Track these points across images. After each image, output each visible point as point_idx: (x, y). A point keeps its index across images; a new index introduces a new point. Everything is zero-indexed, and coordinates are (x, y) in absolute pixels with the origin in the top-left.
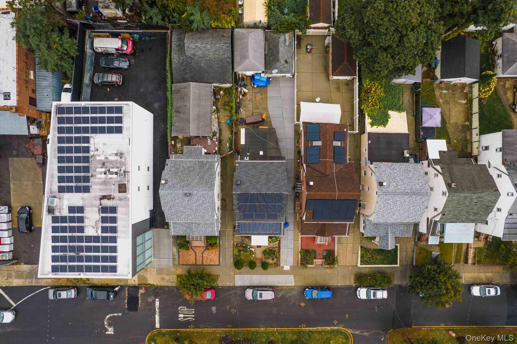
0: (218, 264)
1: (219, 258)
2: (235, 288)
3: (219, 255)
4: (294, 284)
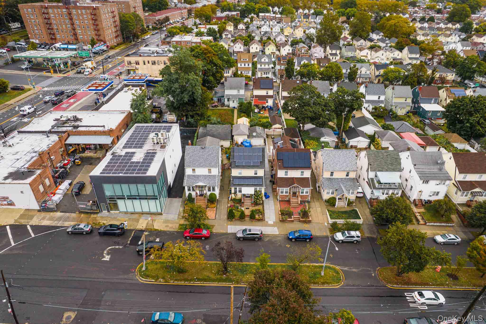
0: (214, 218)
1: (216, 215)
2: (227, 234)
3: (216, 214)
4: (278, 233)
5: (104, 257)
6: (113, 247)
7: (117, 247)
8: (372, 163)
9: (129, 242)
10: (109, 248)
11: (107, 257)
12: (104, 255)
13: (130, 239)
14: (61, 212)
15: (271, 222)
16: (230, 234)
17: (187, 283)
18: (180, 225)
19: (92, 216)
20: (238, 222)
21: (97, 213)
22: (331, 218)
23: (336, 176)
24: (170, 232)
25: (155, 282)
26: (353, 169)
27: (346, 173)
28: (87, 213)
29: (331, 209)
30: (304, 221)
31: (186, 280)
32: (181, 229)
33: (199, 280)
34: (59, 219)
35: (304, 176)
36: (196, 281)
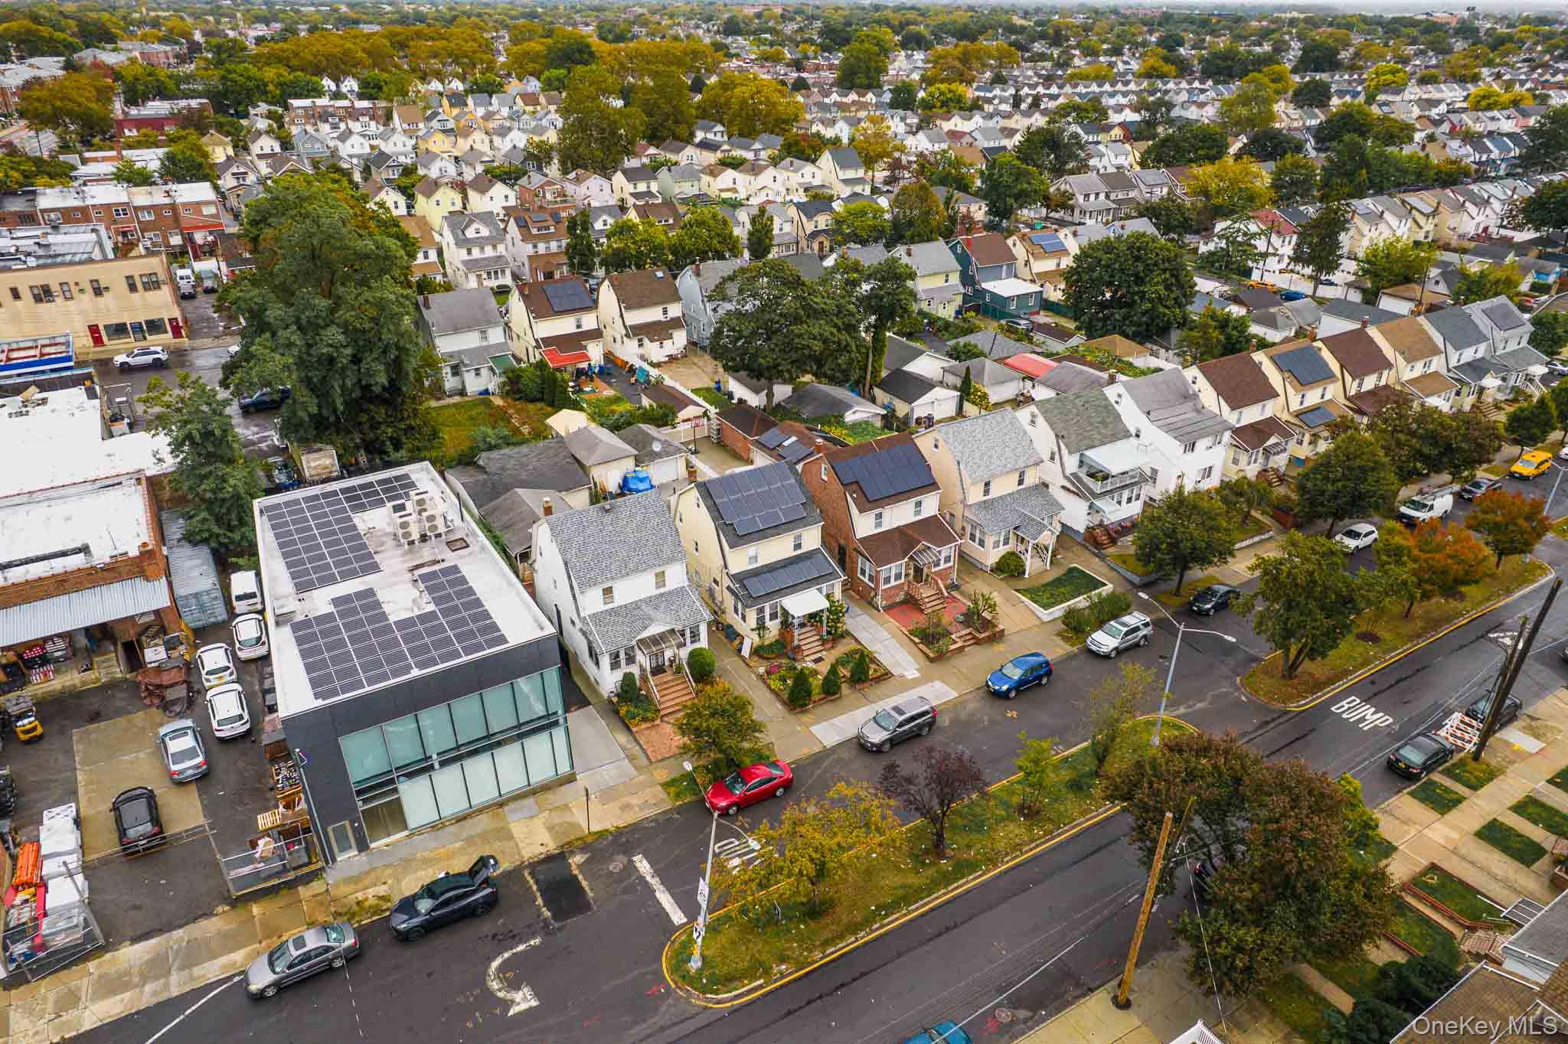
2: (828, 752)
4: (956, 695)
5: (507, 1004)
6: (506, 955)
7: (521, 948)
8: (1064, 433)
9: (547, 914)
10: (495, 964)
11: (518, 996)
12: (501, 994)
13: (540, 901)
14: (135, 940)
15: (912, 673)
16: (834, 749)
17: (864, 937)
18: (666, 785)
19: (304, 892)
20: (827, 708)
21: (316, 875)
22: (1046, 607)
23: (996, 492)
24: (655, 819)
25: (767, 984)
26: (1032, 461)
27: (1016, 477)
28: (274, 890)
29: (1021, 585)
30: (989, 637)
31: (854, 928)
32: (678, 795)
33: (891, 908)
34: (157, 967)
35: (925, 514)
36: (887, 916)
